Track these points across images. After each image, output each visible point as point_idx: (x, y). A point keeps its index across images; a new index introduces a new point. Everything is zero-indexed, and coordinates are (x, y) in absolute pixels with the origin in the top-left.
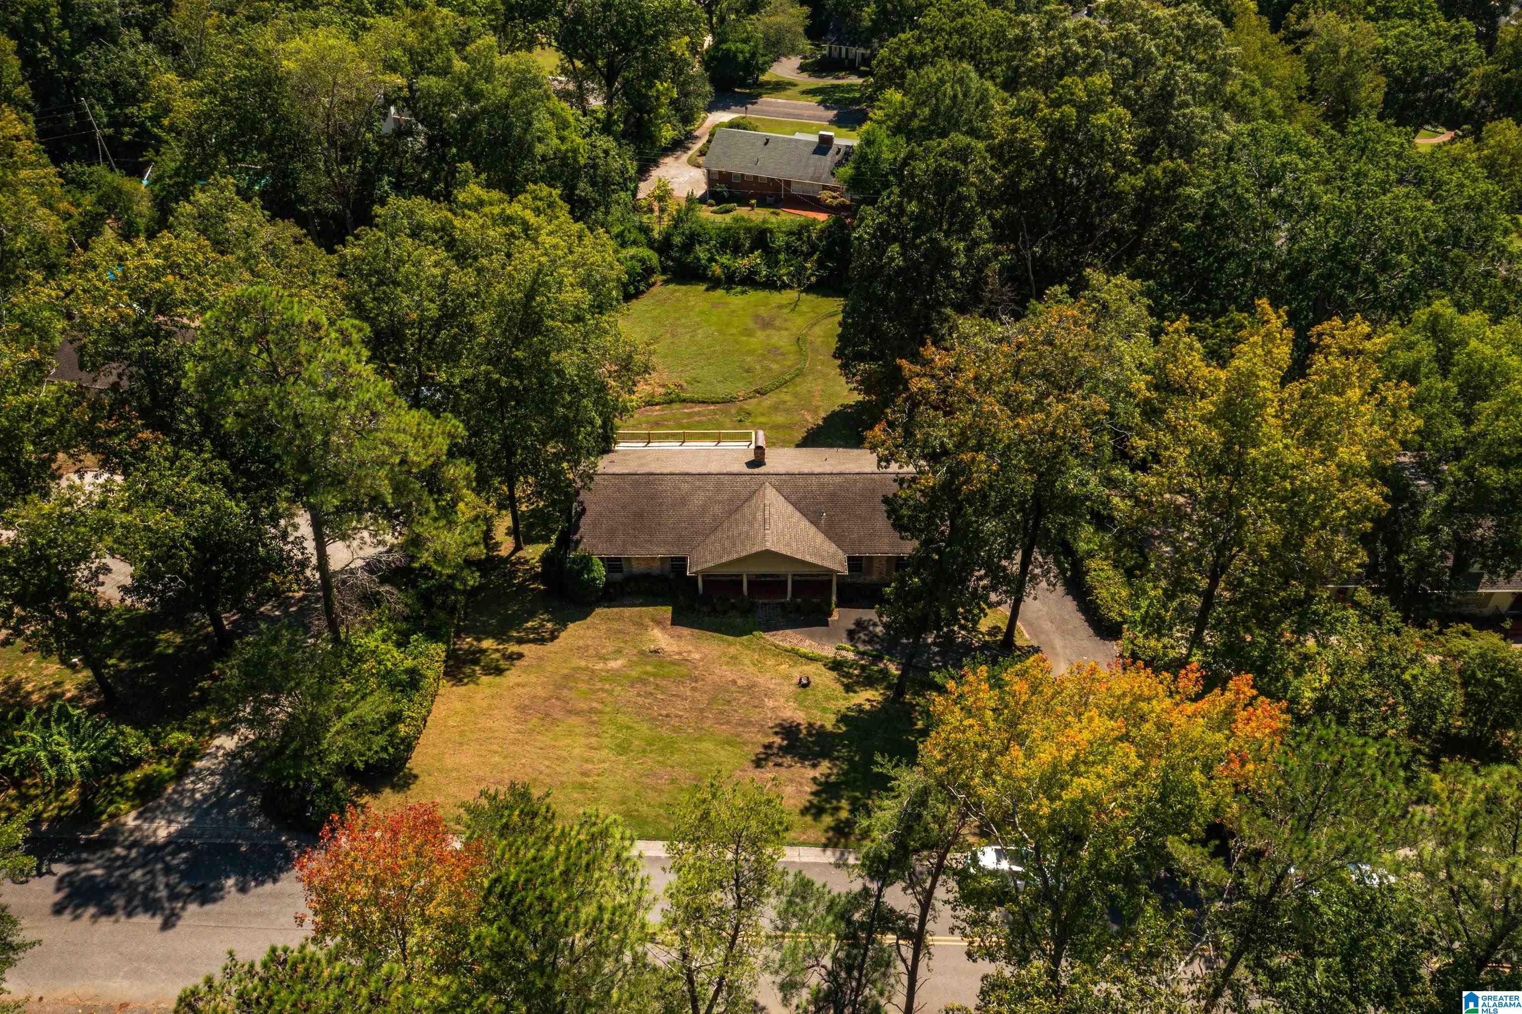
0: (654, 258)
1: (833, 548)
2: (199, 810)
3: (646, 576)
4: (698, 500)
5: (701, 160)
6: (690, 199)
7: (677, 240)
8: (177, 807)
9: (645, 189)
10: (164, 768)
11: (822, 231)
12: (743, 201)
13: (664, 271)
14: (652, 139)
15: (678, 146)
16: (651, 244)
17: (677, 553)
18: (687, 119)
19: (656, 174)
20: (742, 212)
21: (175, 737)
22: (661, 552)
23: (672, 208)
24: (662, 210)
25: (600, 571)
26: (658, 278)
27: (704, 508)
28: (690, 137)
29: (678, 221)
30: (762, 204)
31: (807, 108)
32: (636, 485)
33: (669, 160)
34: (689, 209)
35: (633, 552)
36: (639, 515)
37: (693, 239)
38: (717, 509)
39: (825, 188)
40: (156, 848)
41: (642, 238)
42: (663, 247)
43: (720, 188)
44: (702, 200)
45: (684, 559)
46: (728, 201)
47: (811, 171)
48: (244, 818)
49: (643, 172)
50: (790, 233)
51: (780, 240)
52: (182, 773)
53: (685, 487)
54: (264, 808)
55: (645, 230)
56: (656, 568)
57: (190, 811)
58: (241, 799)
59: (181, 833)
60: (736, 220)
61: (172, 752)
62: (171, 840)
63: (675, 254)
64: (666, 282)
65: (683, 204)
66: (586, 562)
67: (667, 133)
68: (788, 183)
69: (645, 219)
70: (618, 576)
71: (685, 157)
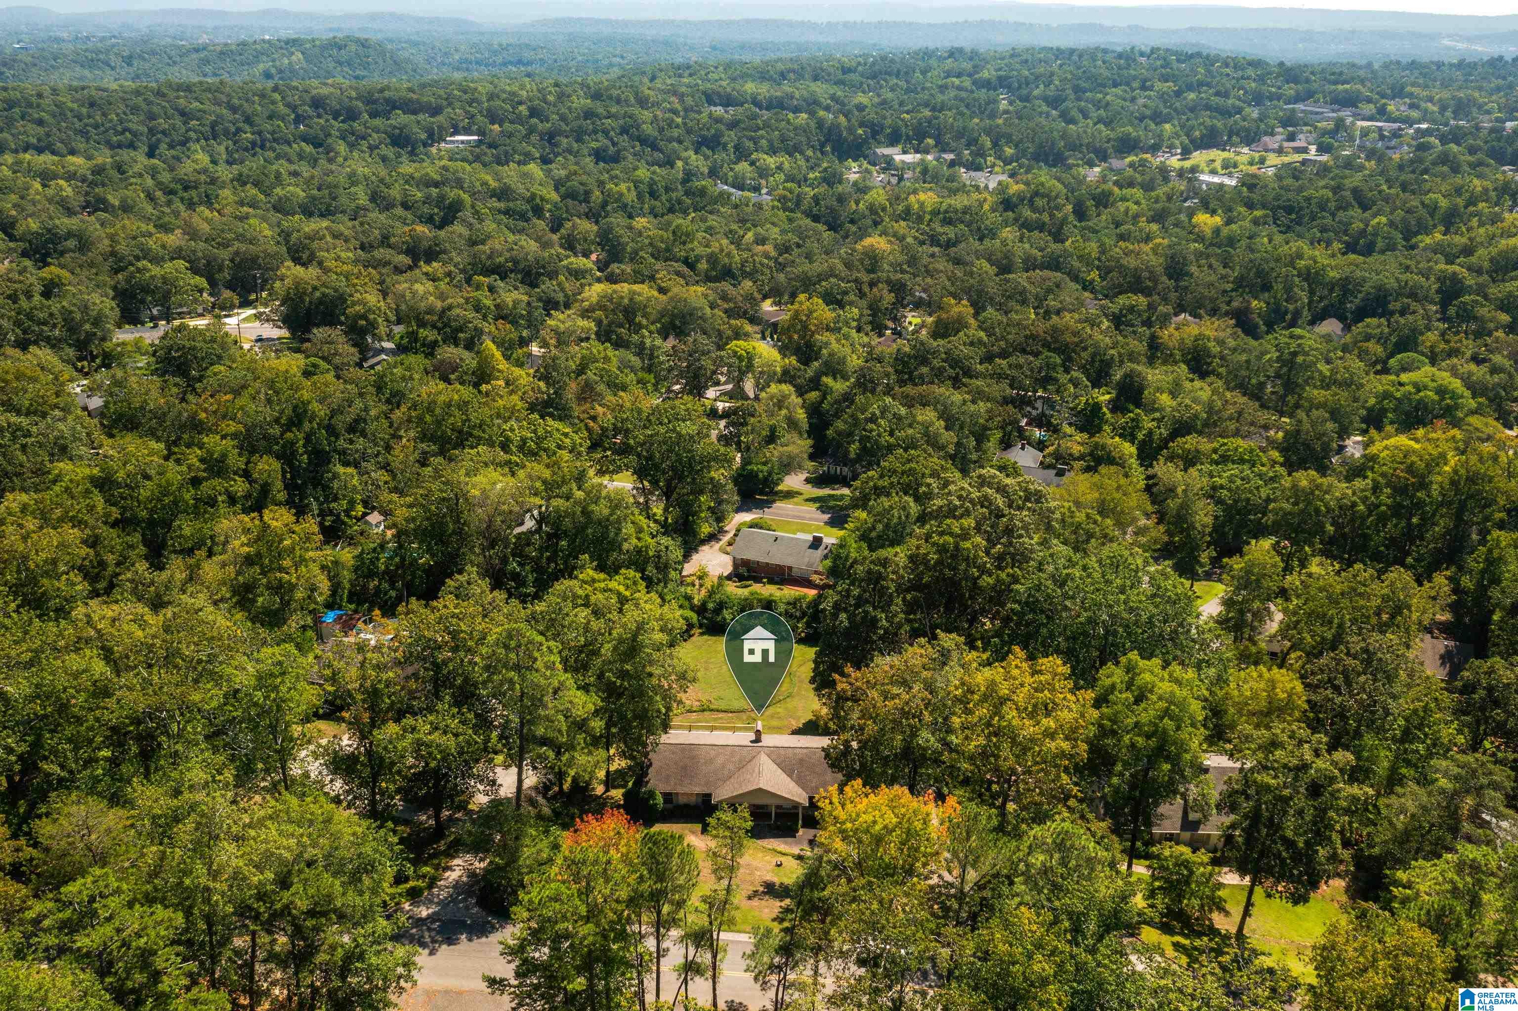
0: (694, 617)
1: (800, 791)
2: (443, 904)
3: (686, 806)
4: (720, 761)
5: (729, 549)
6: (720, 578)
7: (711, 606)
8: (431, 902)
9: (689, 569)
10: (420, 883)
11: (810, 603)
12: (758, 580)
13: (701, 626)
14: (694, 534)
15: (713, 537)
16: (692, 608)
17: (707, 791)
18: (720, 519)
19: (695, 557)
20: (757, 587)
21: (426, 869)
22: (697, 790)
23: (708, 584)
24: (701, 586)
25: (660, 800)
26: (696, 631)
27: (723, 766)
28: (722, 531)
29: (711, 593)
30: (771, 582)
31: (808, 512)
32: (683, 751)
33: (705, 548)
34: (720, 585)
35: (680, 790)
36: (685, 768)
37: (721, 606)
38: (731, 767)
39: (816, 572)
40: (421, 919)
41: (687, 603)
42: (701, 610)
43: (742, 570)
44: (729, 578)
45: (710, 795)
46: (747, 579)
47: (806, 560)
48: (467, 908)
49: (687, 557)
50: (789, 603)
51: (782, 608)
52: (431, 886)
53: (713, 753)
54: (479, 903)
55: (689, 598)
56: (693, 800)
57: (438, 904)
58: (465, 900)
59: (434, 913)
60: (752, 594)
61: (424, 876)
62: (429, 917)
63: (708, 615)
64: (702, 634)
65: (716, 580)
66: (651, 794)
67: (705, 529)
68: (790, 568)
69: (689, 590)
70: (669, 806)
71: (717, 546)
